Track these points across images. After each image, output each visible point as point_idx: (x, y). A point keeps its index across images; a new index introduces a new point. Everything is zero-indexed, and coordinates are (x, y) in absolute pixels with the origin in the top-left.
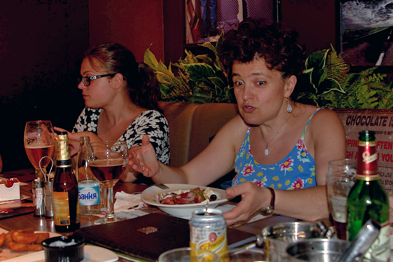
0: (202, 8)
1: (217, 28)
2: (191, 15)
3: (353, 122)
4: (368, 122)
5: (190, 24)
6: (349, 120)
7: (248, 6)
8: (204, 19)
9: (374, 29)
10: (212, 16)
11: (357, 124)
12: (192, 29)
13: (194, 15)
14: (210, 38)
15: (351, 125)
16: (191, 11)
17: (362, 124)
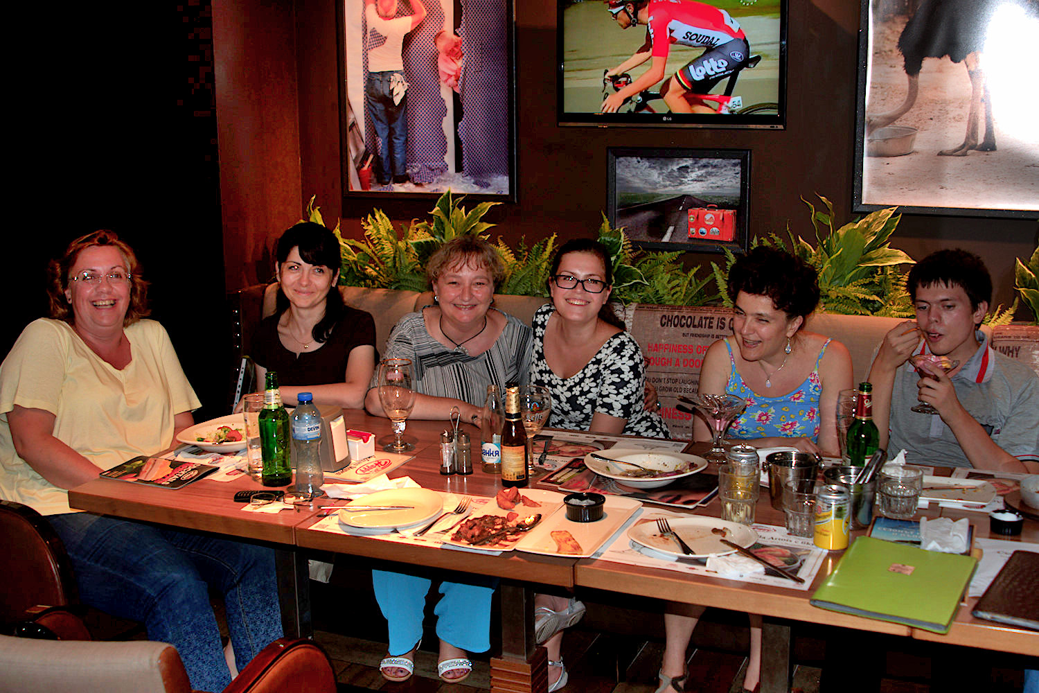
1: (408, 171)
2: (357, 149)
3: (670, 323)
4: (689, 323)
6: (664, 320)
7: (464, 145)
8: (384, 157)
9: (662, 195)
10: (397, 154)
11: (675, 326)
12: (358, 170)
13: (362, 148)
14: (393, 185)
15: (667, 326)
16: (358, 142)
17: (682, 326)
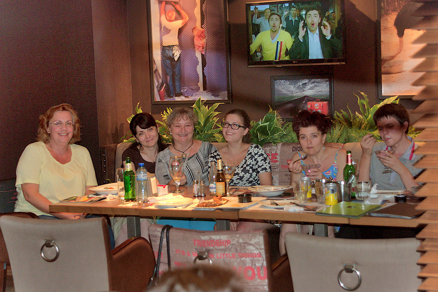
0: (169, 78)
1: (182, 91)
5: (157, 87)
6: (293, 149)
8: (171, 85)
16: (158, 78)
